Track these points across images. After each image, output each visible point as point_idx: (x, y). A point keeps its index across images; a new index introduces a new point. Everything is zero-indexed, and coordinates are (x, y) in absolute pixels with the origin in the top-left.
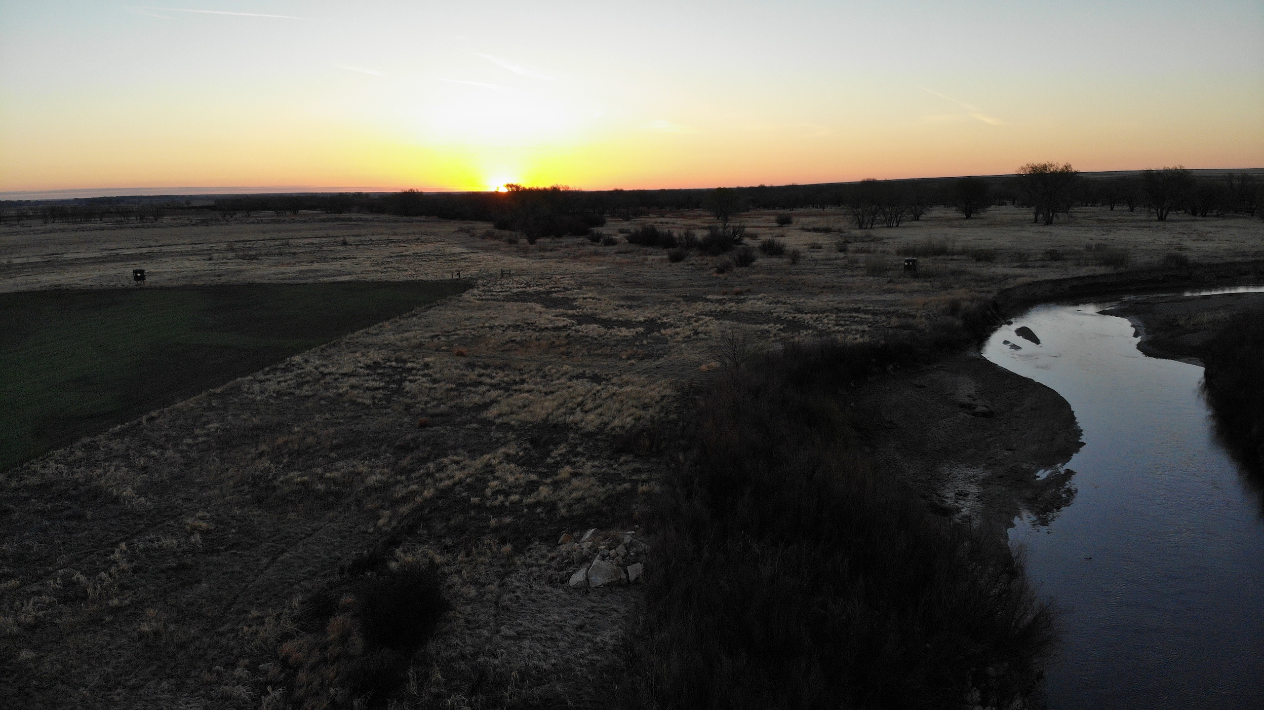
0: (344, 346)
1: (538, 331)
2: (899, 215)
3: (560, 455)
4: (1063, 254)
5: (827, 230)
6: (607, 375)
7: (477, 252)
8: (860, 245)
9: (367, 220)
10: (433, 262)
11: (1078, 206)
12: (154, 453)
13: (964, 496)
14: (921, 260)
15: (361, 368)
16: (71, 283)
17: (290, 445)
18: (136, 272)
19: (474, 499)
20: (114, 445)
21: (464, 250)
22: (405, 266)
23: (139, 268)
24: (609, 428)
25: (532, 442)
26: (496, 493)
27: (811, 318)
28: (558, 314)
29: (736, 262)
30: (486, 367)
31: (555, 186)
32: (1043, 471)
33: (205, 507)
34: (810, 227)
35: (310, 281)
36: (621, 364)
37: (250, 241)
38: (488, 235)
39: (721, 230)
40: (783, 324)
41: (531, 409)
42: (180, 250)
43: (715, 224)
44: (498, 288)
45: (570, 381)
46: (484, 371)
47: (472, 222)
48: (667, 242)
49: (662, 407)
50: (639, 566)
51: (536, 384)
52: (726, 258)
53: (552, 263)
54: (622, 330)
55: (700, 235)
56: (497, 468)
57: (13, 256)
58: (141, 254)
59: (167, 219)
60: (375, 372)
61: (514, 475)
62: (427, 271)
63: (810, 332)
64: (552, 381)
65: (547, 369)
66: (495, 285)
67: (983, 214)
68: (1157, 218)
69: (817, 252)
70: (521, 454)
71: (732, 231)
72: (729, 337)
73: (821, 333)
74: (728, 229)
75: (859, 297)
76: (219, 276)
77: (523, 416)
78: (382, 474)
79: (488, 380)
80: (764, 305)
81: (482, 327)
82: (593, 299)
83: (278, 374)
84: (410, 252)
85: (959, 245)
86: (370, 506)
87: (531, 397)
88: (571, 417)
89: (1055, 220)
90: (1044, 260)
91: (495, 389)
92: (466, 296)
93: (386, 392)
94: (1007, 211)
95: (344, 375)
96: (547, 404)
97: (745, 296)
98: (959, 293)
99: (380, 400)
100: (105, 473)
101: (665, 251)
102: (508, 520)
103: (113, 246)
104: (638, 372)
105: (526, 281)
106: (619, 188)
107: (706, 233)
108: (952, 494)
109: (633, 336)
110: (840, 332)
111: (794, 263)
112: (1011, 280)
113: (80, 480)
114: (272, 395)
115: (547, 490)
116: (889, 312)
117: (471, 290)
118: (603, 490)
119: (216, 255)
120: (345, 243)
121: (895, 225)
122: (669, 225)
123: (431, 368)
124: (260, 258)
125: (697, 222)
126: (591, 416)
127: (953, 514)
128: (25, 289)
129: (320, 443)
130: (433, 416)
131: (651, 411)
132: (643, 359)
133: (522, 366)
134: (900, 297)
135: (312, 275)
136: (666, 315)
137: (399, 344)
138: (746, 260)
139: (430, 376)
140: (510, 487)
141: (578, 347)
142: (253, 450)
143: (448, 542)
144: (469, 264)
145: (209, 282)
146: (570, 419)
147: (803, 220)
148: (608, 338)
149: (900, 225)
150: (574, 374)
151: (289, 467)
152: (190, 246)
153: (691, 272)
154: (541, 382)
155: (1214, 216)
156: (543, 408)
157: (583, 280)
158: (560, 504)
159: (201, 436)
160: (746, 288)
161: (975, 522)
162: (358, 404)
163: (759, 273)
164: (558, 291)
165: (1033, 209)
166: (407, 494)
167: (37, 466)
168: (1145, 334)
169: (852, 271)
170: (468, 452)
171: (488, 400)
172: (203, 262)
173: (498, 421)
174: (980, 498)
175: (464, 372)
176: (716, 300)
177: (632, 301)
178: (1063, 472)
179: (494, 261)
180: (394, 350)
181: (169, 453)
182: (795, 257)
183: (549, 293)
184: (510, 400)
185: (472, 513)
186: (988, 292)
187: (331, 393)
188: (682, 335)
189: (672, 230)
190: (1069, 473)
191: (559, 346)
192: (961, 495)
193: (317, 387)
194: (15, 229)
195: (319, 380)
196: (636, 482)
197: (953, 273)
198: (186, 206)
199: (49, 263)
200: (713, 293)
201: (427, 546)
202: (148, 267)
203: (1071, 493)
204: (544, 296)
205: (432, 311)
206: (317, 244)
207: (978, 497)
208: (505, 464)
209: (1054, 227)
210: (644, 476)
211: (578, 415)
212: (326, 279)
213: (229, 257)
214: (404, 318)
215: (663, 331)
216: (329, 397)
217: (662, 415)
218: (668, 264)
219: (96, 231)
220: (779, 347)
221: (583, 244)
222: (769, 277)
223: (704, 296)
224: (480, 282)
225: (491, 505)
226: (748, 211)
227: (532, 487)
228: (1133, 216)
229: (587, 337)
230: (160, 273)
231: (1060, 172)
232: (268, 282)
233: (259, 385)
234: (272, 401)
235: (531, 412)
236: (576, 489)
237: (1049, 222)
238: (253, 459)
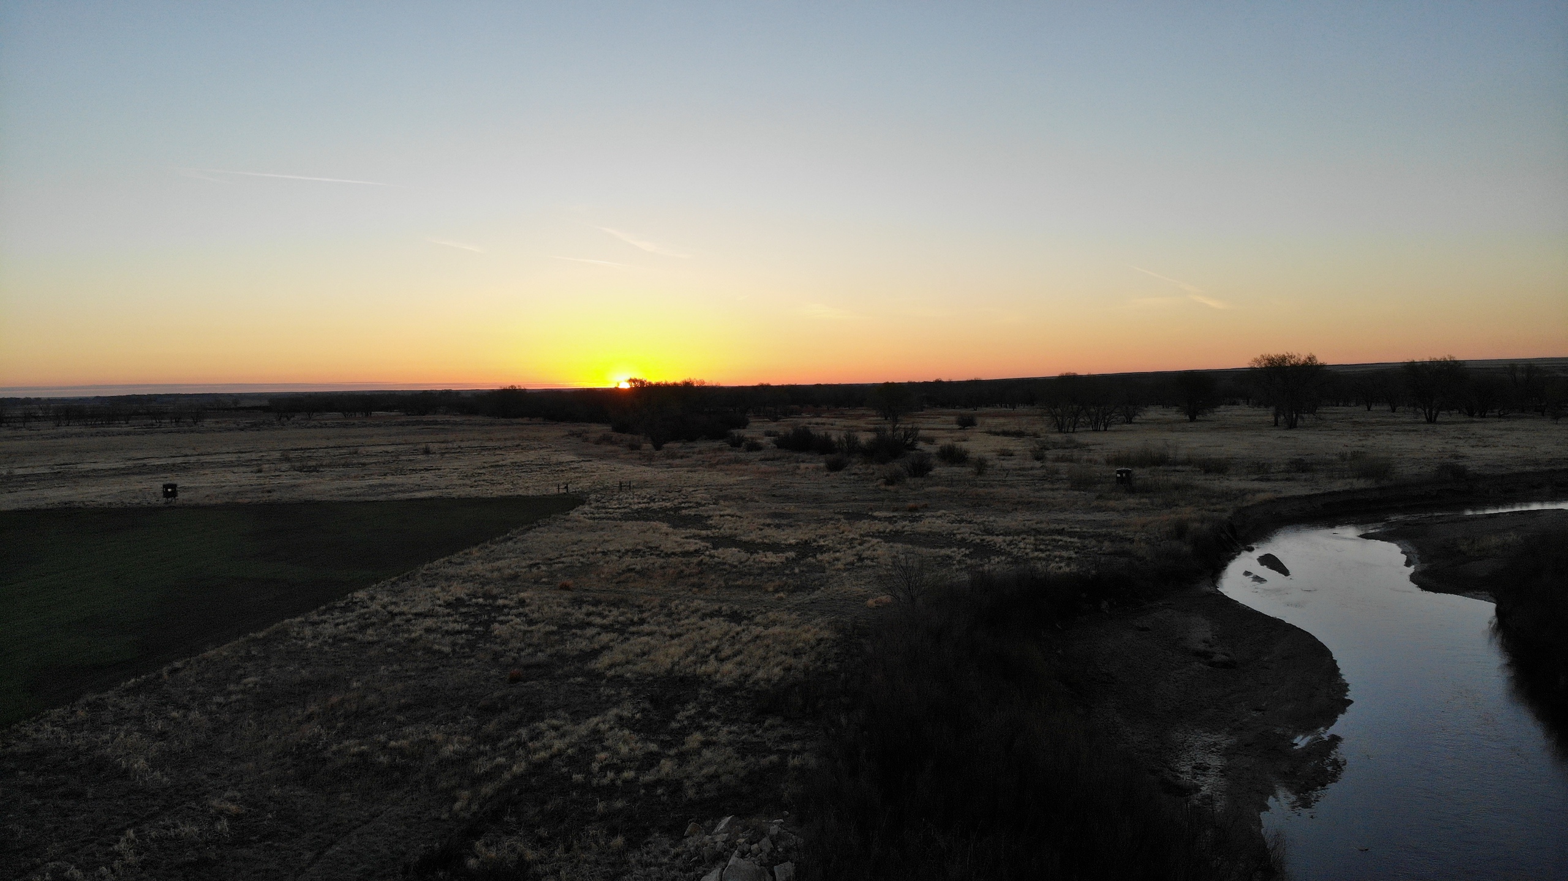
0: (420, 579)
1: (663, 557)
2: (1108, 417)
3: (687, 718)
4: (1312, 464)
5: (1019, 434)
6: (749, 612)
7: (590, 461)
8: (1061, 453)
9: (455, 424)
10: (535, 473)
11: (1328, 405)
12: (175, 714)
13: (1204, 771)
14: (1137, 472)
15: (440, 606)
16: (84, 499)
17: (346, 705)
18: (166, 487)
19: (577, 776)
20: (126, 703)
21: (575, 458)
22: (498, 478)
23: (171, 482)
24: (751, 681)
25: (653, 700)
26: (604, 769)
27: (1004, 541)
28: (688, 535)
29: (909, 472)
30: (597, 603)
31: (687, 381)
32: (1301, 737)
33: (236, 785)
34: (998, 430)
35: (382, 498)
36: (767, 598)
37: (310, 449)
38: (605, 440)
39: (889, 433)
40: (969, 548)
41: (651, 657)
42: (222, 460)
43: (882, 426)
44: (614, 504)
45: (703, 620)
46: (594, 609)
47: (585, 424)
48: (823, 446)
49: (820, 654)
50: (789, 866)
51: (659, 624)
52: (897, 466)
53: (683, 473)
54: (768, 555)
55: (864, 438)
56: (606, 736)
57: (16, 465)
58: (174, 465)
59: (208, 423)
60: (456, 612)
61: (628, 744)
62: (527, 485)
63: (1003, 558)
64: (679, 620)
65: (673, 605)
66: (611, 499)
67: (1210, 416)
68: (1424, 420)
69: (1008, 460)
70: (638, 716)
71: (903, 433)
72: (902, 564)
73: (1016, 560)
74: (898, 432)
75: (1061, 516)
76: (269, 492)
77: (642, 666)
78: (461, 742)
79: (598, 620)
80: (945, 524)
81: (593, 553)
82: (732, 516)
83: (337, 614)
84: (508, 462)
85: (1182, 454)
86: (444, 784)
87: (653, 642)
88: (703, 668)
89: (1300, 422)
90: (1288, 472)
91: (607, 632)
92: (574, 514)
93: (470, 637)
94: (1240, 412)
95: (418, 615)
96: (672, 650)
97: (922, 514)
98: (1187, 512)
99: (462, 647)
100: (113, 739)
101: (822, 458)
102: (619, 804)
103: (139, 455)
104: (789, 609)
105: (649, 494)
106: (765, 382)
107: (871, 436)
108: (1188, 768)
109: (782, 563)
110: (1040, 559)
111: (980, 473)
112: (1249, 497)
113: (81, 748)
114: (326, 641)
115: (670, 763)
116: (1099, 535)
117: (580, 507)
118: (741, 764)
119: (267, 466)
120: (427, 452)
121: (1102, 428)
122: (826, 427)
123: (527, 605)
124: (322, 469)
125: (862, 423)
126: (728, 666)
127: (1191, 794)
128: (27, 507)
129: (384, 703)
130: (527, 667)
131: (805, 659)
132: (794, 591)
133: (642, 602)
134: (1115, 517)
135: (384, 490)
136: (823, 536)
137: (489, 575)
138: (921, 469)
139: (526, 615)
140: (623, 761)
141: (713, 577)
142: (299, 712)
143: (543, 832)
144: (580, 475)
145: (256, 500)
146: (702, 669)
147: (989, 421)
148: (750, 566)
149: (1108, 429)
150: (708, 611)
151: (344, 733)
152: (236, 455)
153: (854, 483)
154: (665, 622)
155: (1494, 417)
156: (667, 655)
157: (721, 494)
158: (687, 783)
159: (236, 693)
160: (922, 503)
161: (1219, 804)
162: (435, 652)
163: (937, 485)
164: (690, 507)
165: (1272, 409)
166: (491, 769)
167: (29, 729)
168: (1419, 563)
169: (1052, 483)
170: (571, 714)
171: (597, 646)
172: (250, 475)
173: (612, 672)
174: (1224, 772)
175: (569, 610)
176: (885, 518)
177: (781, 519)
178: (1326, 739)
179: (611, 471)
180: (481, 583)
181: (195, 715)
182: (981, 466)
183: (677, 509)
184: (626, 646)
185: (574, 794)
186: (1224, 510)
187: (401, 638)
188: (843, 561)
189: (829, 432)
190: (1335, 740)
191: (690, 575)
192: (1199, 769)
193: (384, 630)
194: (19, 433)
195: (386, 622)
196: (784, 754)
197: (1177, 487)
198: (233, 406)
199: (59, 475)
200: (880, 509)
201: (515, 838)
202: (181, 481)
203: (1338, 766)
204: (672, 513)
205: (531, 534)
206: (392, 452)
207: (1221, 771)
208: (617, 730)
209: (1298, 432)
210: (795, 746)
211: (712, 665)
212: (401, 496)
213: (283, 468)
214: (497, 543)
215: (819, 557)
216: (398, 643)
217: (819, 663)
218: (825, 473)
219: (120, 437)
220: (966, 577)
221: (720, 449)
222: (949, 489)
223: (870, 513)
224: (593, 496)
225: (598, 784)
226: (922, 411)
227: (651, 760)
228: (1395, 417)
229: (725, 564)
230: (196, 488)
231: (1303, 365)
232: (329, 499)
233: (311, 628)
234: (326, 648)
235: (652, 661)
236: (709, 763)
237: (1292, 425)
238: (300, 723)
